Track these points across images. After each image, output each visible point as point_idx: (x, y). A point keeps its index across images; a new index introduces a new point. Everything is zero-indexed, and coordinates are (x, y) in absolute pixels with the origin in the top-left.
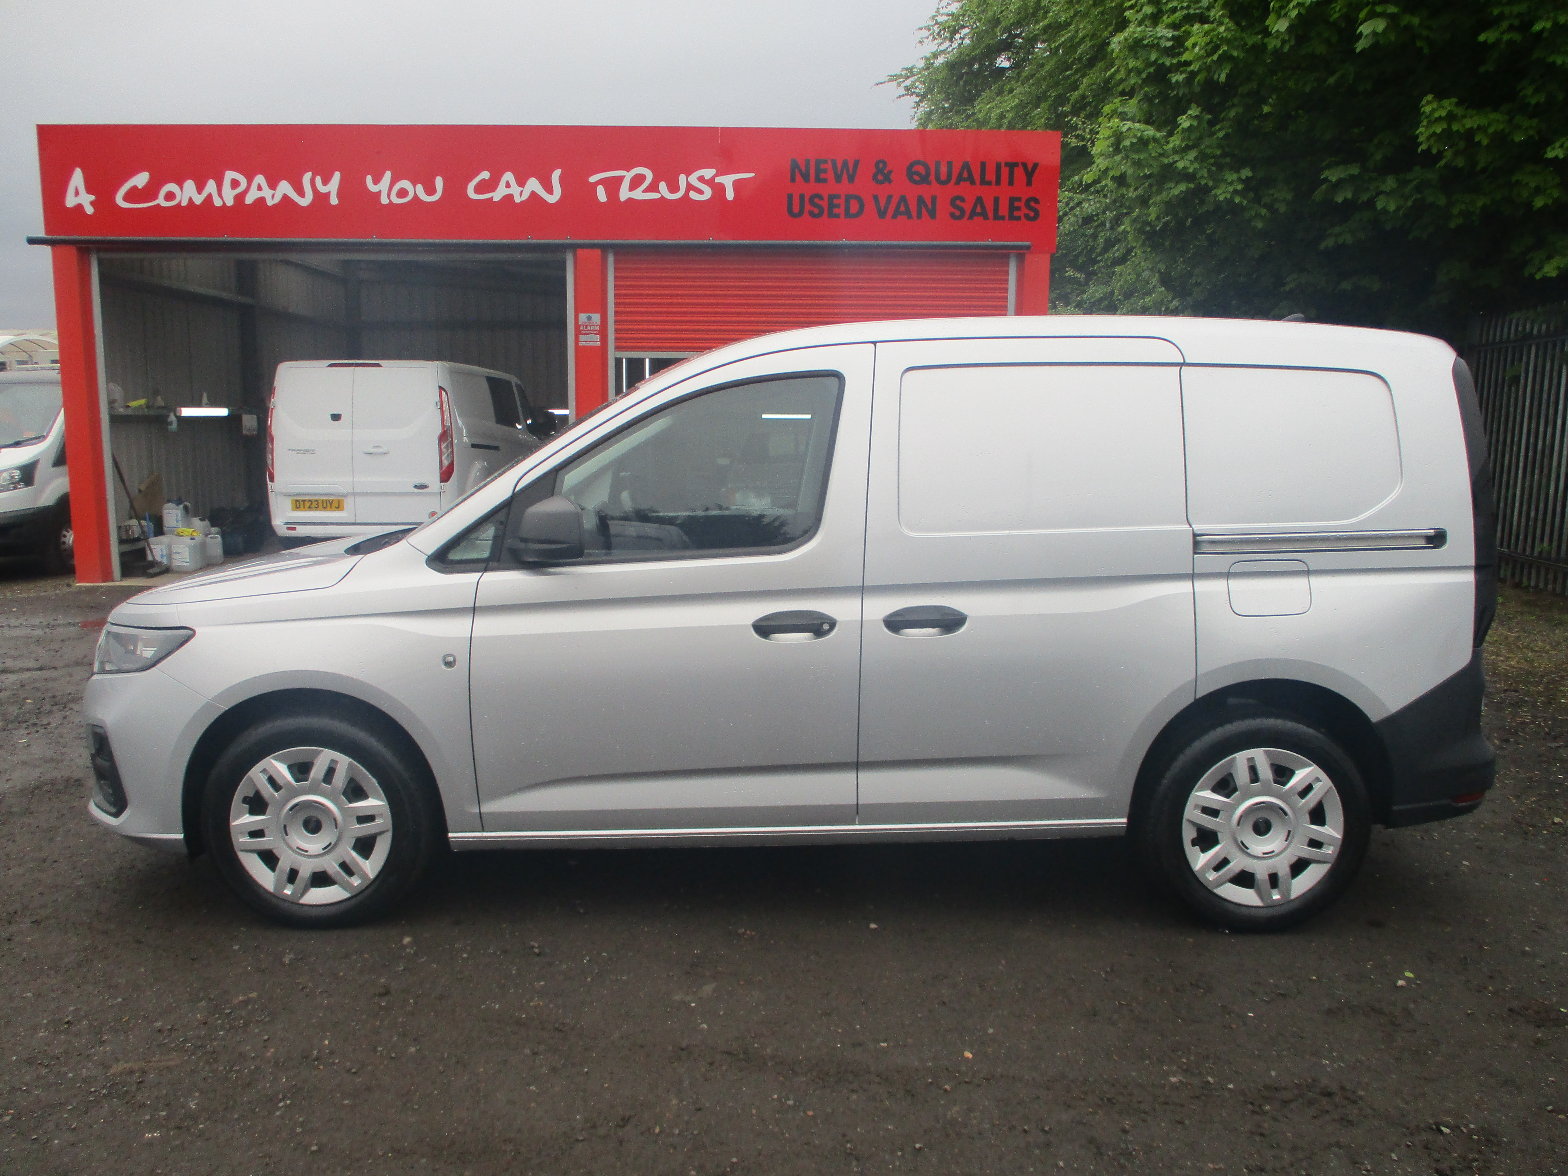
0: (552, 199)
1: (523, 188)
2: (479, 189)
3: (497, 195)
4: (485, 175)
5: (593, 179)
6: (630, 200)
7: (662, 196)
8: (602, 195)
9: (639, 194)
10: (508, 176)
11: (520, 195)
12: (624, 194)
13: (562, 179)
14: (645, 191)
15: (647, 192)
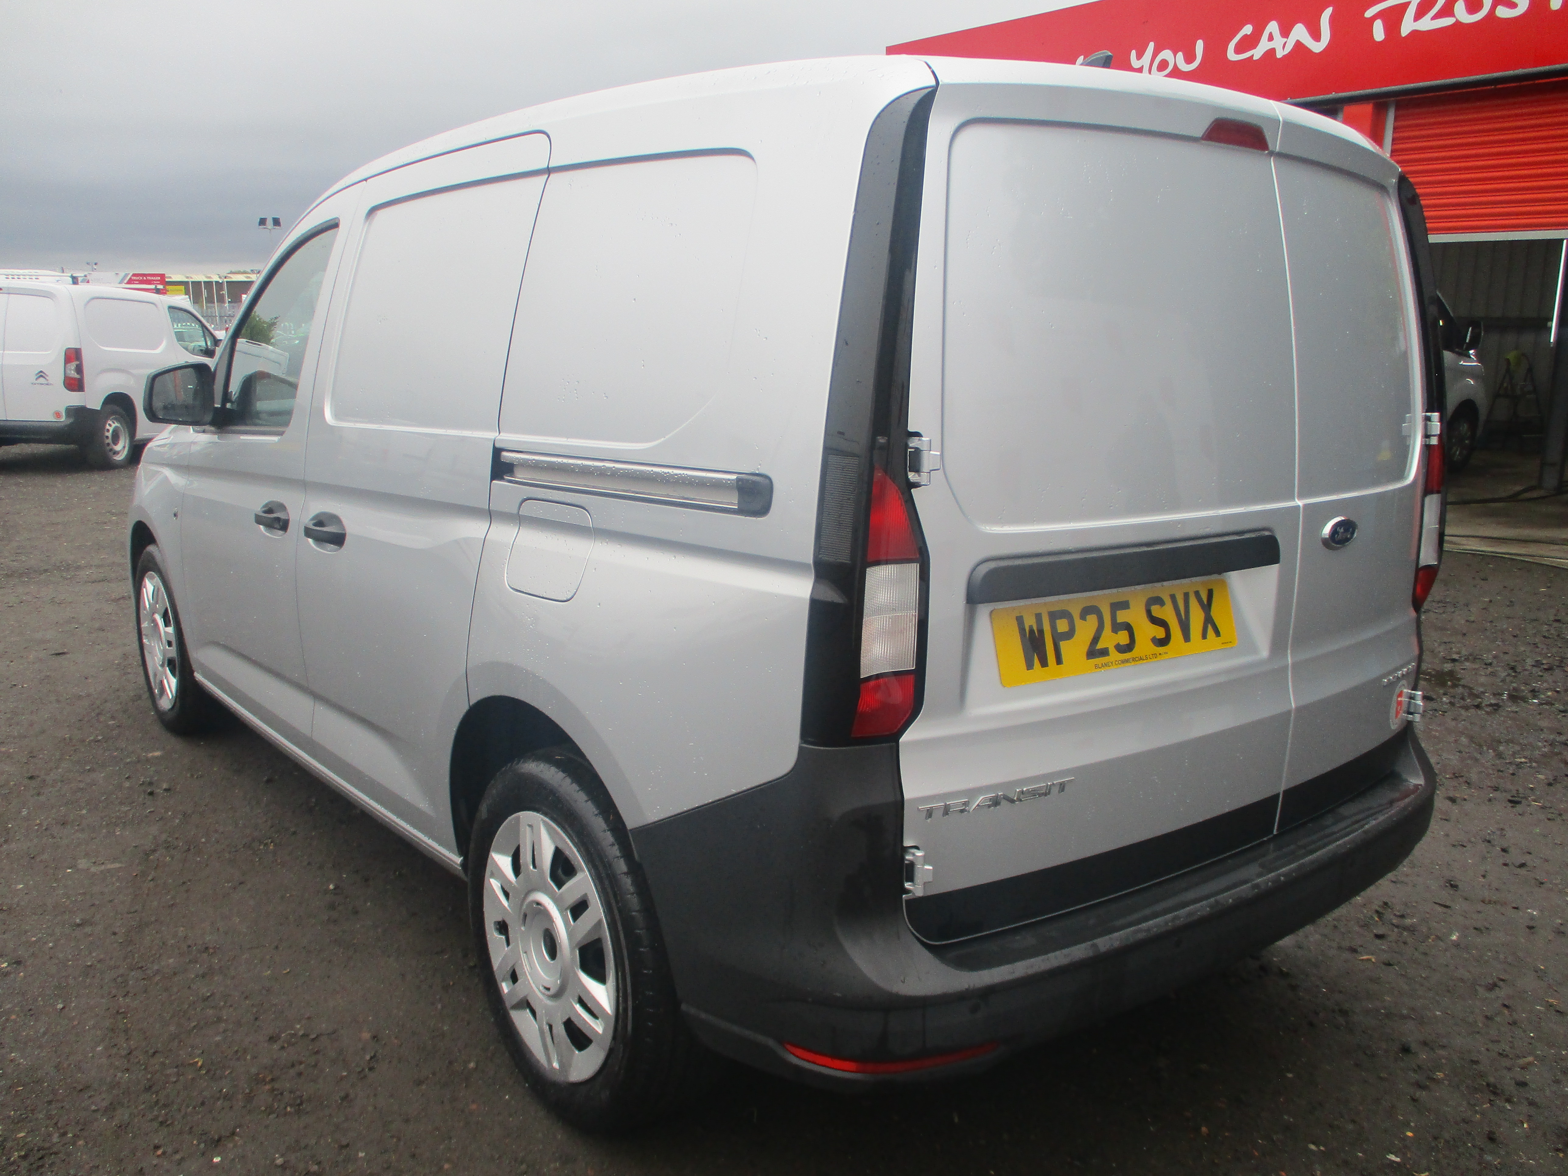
0: (1317, 47)
1: (1287, 38)
2: (1238, 50)
3: (1257, 53)
4: (1248, 29)
5: (1369, 14)
6: (1414, 33)
7: (1457, 20)
8: (1379, 32)
9: (1427, 24)
10: (1273, 27)
11: (1282, 47)
12: (1408, 26)
13: (1333, 20)
14: (1434, 18)
15: (1435, 19)
